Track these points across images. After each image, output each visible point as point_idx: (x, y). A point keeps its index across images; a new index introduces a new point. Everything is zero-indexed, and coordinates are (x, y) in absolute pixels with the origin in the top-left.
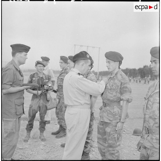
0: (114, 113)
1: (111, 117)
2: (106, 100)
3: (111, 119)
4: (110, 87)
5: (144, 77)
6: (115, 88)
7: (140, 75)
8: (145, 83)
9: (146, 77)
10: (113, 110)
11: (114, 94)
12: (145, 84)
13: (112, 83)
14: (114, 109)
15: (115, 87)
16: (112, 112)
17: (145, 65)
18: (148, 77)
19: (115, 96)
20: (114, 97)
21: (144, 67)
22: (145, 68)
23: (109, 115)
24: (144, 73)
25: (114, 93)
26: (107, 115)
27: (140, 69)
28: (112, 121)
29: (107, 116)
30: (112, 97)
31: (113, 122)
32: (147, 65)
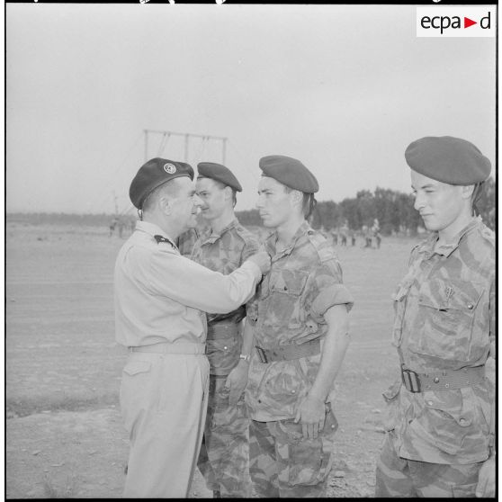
0: (463, 423)
1: (451, 440)
2: (423, 361)
3: (452, 449)
4: (440, 300)
5: (361, 226)
6: (461, 303)
7: (346, 221)
8: (368, 246)
9: (364, 228)
10: (458, 408)
11: (461, 331)
12: (368, 250)
13: (445, 280)
14: (459, 400)
15: (466, 301)
16: (456, 416)
17: (360, 190)
18: (371, 225)
19: (463, 342)
20: (462, 349)
21: (360, 195)
22: (362, 198)
23: (440, 432)
24: (359, 214)
25: (460, 328)
26: (433, 433)
27: (346, 203)
28: (455, 455)
29: (431, 436)
30: (451, 349)
31: (461, 461)
32: (366, 189)
